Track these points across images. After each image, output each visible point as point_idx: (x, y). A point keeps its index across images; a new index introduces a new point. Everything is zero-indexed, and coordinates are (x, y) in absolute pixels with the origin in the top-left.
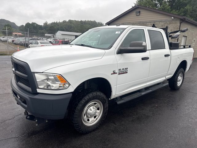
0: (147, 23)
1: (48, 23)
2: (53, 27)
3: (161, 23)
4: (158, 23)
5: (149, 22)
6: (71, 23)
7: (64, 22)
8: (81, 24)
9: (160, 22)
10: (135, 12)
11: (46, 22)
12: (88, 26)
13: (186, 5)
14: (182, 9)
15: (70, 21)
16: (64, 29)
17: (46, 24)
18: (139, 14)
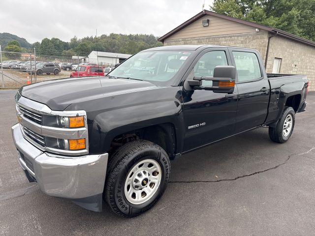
0: (219, 38)
1: (78, 39)
2: (84, 44)
3: (240, 38)
4: (236, 38)
5: (222, 36)
6: (113, 38)
7: (104, 37)
8: (130, 41)
9: (238, 36)
10: (202, 21)
11: (75, 36)
12: (141, 43)
13: (290, 8)
14: (284, 15)
15: (112, 35)
16: (104, 48)
17: (74, 40)
18: (207, 25)
